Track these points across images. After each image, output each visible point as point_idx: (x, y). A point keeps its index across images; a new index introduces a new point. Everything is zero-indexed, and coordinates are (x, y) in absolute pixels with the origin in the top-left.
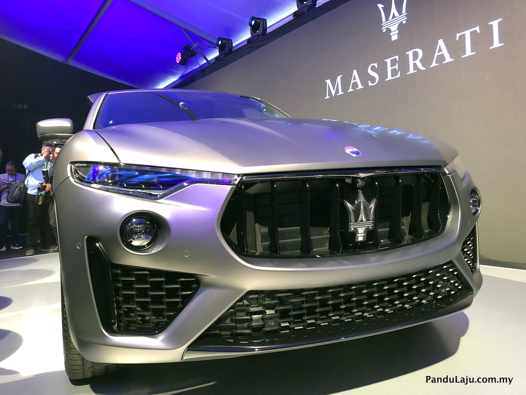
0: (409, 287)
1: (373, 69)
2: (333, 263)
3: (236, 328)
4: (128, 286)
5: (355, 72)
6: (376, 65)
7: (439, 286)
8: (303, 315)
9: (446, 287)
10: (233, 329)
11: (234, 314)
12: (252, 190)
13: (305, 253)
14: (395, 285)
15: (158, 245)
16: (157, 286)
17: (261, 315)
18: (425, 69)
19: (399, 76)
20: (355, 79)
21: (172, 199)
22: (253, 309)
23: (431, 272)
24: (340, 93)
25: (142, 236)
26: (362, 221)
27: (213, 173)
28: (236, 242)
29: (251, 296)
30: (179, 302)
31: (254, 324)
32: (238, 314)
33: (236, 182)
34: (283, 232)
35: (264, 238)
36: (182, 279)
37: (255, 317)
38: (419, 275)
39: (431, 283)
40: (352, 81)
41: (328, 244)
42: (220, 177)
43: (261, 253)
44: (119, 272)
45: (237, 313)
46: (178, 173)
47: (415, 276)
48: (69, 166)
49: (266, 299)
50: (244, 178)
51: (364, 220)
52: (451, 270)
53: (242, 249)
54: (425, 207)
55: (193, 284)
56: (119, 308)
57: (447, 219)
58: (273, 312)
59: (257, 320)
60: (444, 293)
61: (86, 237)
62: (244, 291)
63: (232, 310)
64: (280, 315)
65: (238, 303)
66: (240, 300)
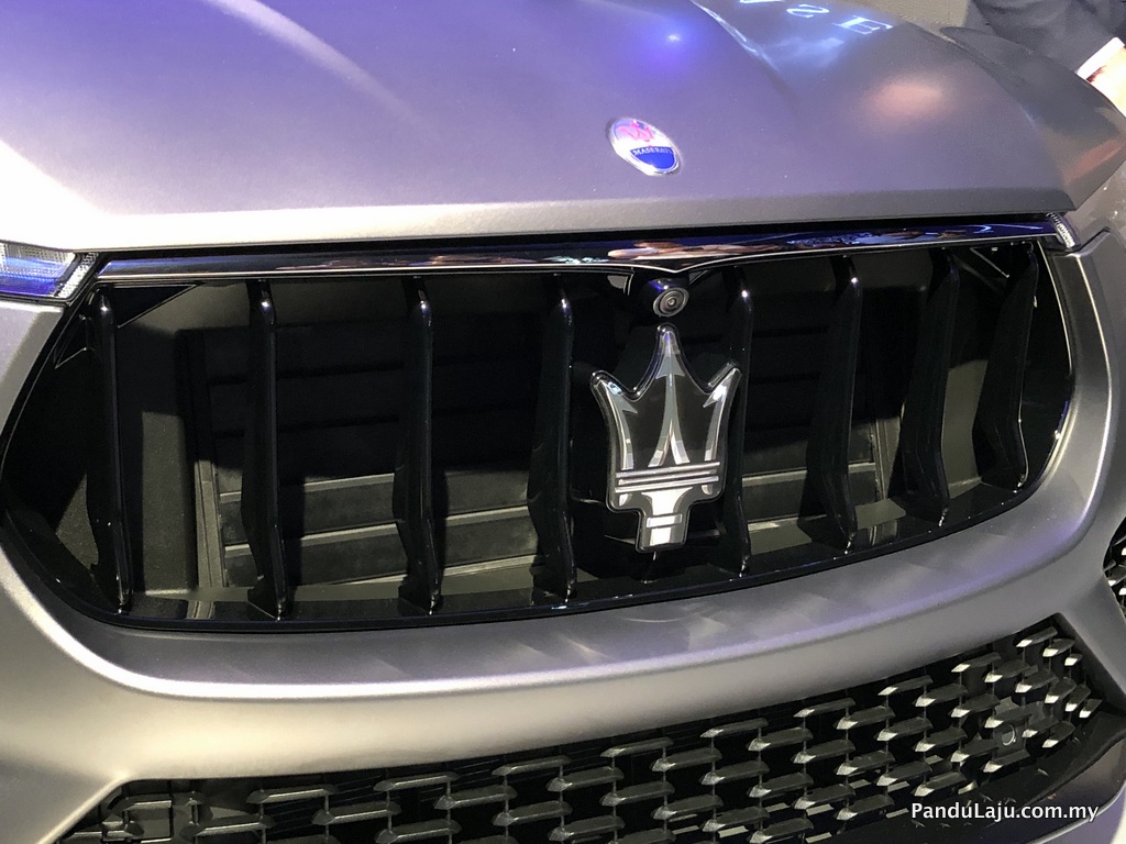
0: (863, 739)
7: (993, 723)
9: (1023, 723)
14: (801, 733)
23: (961, 668)
26: (669, 460)
29: (141, 805)
33: (67, 292)
34: (326, 499)
38: (908, 685)
39: (959, 713)
41: (533, 543)
47: (889, 691)
50: (107, 268)
51: (678, 460)
52: (1050, 653)
54: (963, 387)
57: (1049, 444)
60: (1012, 750)
62: (98, 782)
65: (79, 835)
66: (90, 821)
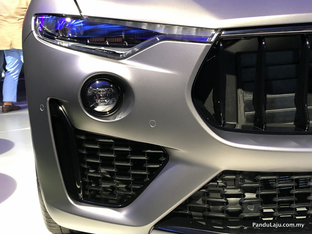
3: (209, 210)
4: (93, 153)
8: (291, 202)
10: (205, 211)
11: (207, 194)
12: (234, 48)
13: (300, 128)
15: (122, 112)
16: (122, 156)
17: (239, 199)
21: (135, 59)
22: (229, 192)
25: (106, 101)
27: (185, 27)
28: (211, 111)
29: (227, 177)
30: (145, 175)
31: (229, 208)
32: (212, 195)
35: (247, 107)
36: (149, 151)
37: (231, 200)
42: (194, 33)
43: (243, 126)
44: (83, 138)
45: (210, 194)
46: (144, 27)
49: (246, 181)
50: (223, 33)
53: (218, 121)
55: (161, 157)
58: (253, 196)
59: (234, 204)
61: (48, 99)
62: (217, 170)
63: (204, 190)
64: (262, 200)
65: (211, 183)
66: (214, 180)
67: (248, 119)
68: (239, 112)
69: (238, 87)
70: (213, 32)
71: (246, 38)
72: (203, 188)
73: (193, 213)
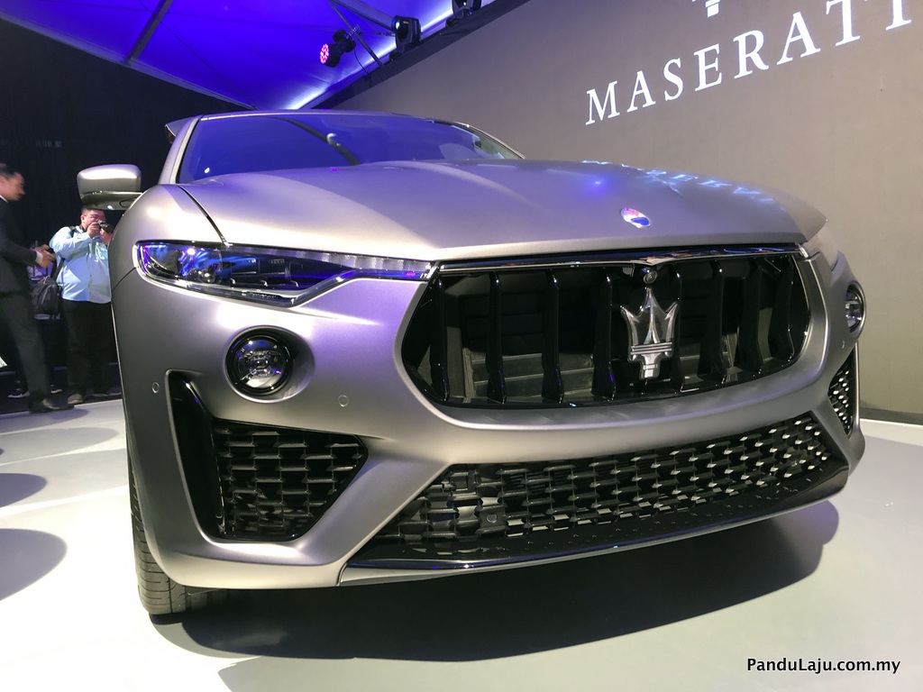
0: (734, 459)
1: (673, 69)
2: (599, 416)
3: (431, 529)
4: (243, 456)
5: (640, 76)
6: (678, 62)
7: (787, 456)
8: (547, 506)
9: (799, 457)
10: (425, 530)
11: (428, 504)
12: (456, 290)
13: (551, 400)
14: (709, 455)
15: (293, 387)
16: (292, 457)
17: (474, 507)
18: (767, 67)
19: (719, 81)
20: (640, 88)
21: (315, 305)
22: (459, 497)
23: (773, 431)
24: (614, 113)
25: (265, 370)
26: (652, 342)
27: (387, 259)
28: (429, 381)
29: (456, 474)
30: (331, 484)
31: (461, 522)
32: (433, 504)
33: (429, 276)
34: (511, 363)
35: (478, 374)
36: (336, 445)
37: (462, 509)
38: (752, 437)
39: (773, 450)
40: (636, 93)
41: (590, 384)
42: (400, 267)
43: (472, 400)
44: (226, 432)
46: (326, 259)
47: (744, 438)
48: (135, 248)
49: (483, 479)
50: (442, 267)
51: (656, 342)
52: (809, 428)
53: (439, 393)
54: (765, 318)
55: (355, 453)
56: (228, 495)
57: (803, 337)
58: (494, 501)
59: (468, 515)
60: (795, 468)
61: (167, 373)
62: (442, 464)
63: (423, 498)
64: (507, 506)
65: (433, 486)
66: (437, 481)
67: (479, 391)
68: (466, 381)
69: (464, 345)
70: (428, 266)
71: (474, 274)
72: (422, 494)
73: (407, 537)
